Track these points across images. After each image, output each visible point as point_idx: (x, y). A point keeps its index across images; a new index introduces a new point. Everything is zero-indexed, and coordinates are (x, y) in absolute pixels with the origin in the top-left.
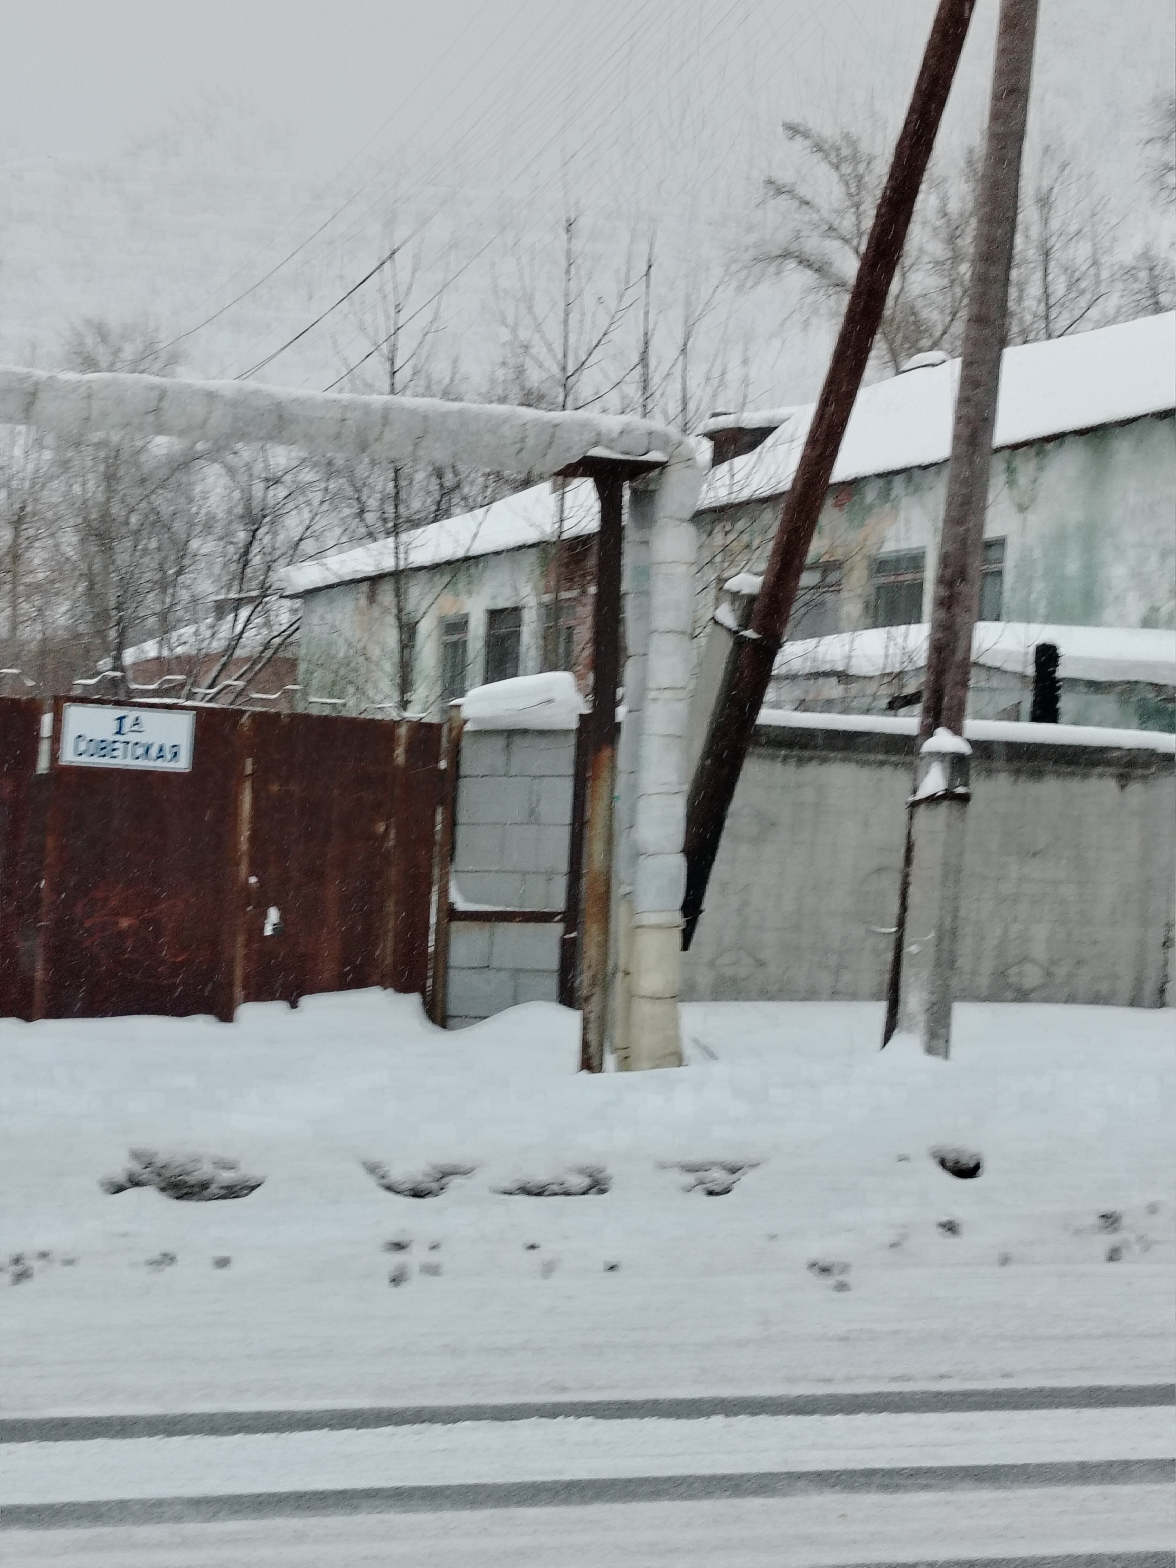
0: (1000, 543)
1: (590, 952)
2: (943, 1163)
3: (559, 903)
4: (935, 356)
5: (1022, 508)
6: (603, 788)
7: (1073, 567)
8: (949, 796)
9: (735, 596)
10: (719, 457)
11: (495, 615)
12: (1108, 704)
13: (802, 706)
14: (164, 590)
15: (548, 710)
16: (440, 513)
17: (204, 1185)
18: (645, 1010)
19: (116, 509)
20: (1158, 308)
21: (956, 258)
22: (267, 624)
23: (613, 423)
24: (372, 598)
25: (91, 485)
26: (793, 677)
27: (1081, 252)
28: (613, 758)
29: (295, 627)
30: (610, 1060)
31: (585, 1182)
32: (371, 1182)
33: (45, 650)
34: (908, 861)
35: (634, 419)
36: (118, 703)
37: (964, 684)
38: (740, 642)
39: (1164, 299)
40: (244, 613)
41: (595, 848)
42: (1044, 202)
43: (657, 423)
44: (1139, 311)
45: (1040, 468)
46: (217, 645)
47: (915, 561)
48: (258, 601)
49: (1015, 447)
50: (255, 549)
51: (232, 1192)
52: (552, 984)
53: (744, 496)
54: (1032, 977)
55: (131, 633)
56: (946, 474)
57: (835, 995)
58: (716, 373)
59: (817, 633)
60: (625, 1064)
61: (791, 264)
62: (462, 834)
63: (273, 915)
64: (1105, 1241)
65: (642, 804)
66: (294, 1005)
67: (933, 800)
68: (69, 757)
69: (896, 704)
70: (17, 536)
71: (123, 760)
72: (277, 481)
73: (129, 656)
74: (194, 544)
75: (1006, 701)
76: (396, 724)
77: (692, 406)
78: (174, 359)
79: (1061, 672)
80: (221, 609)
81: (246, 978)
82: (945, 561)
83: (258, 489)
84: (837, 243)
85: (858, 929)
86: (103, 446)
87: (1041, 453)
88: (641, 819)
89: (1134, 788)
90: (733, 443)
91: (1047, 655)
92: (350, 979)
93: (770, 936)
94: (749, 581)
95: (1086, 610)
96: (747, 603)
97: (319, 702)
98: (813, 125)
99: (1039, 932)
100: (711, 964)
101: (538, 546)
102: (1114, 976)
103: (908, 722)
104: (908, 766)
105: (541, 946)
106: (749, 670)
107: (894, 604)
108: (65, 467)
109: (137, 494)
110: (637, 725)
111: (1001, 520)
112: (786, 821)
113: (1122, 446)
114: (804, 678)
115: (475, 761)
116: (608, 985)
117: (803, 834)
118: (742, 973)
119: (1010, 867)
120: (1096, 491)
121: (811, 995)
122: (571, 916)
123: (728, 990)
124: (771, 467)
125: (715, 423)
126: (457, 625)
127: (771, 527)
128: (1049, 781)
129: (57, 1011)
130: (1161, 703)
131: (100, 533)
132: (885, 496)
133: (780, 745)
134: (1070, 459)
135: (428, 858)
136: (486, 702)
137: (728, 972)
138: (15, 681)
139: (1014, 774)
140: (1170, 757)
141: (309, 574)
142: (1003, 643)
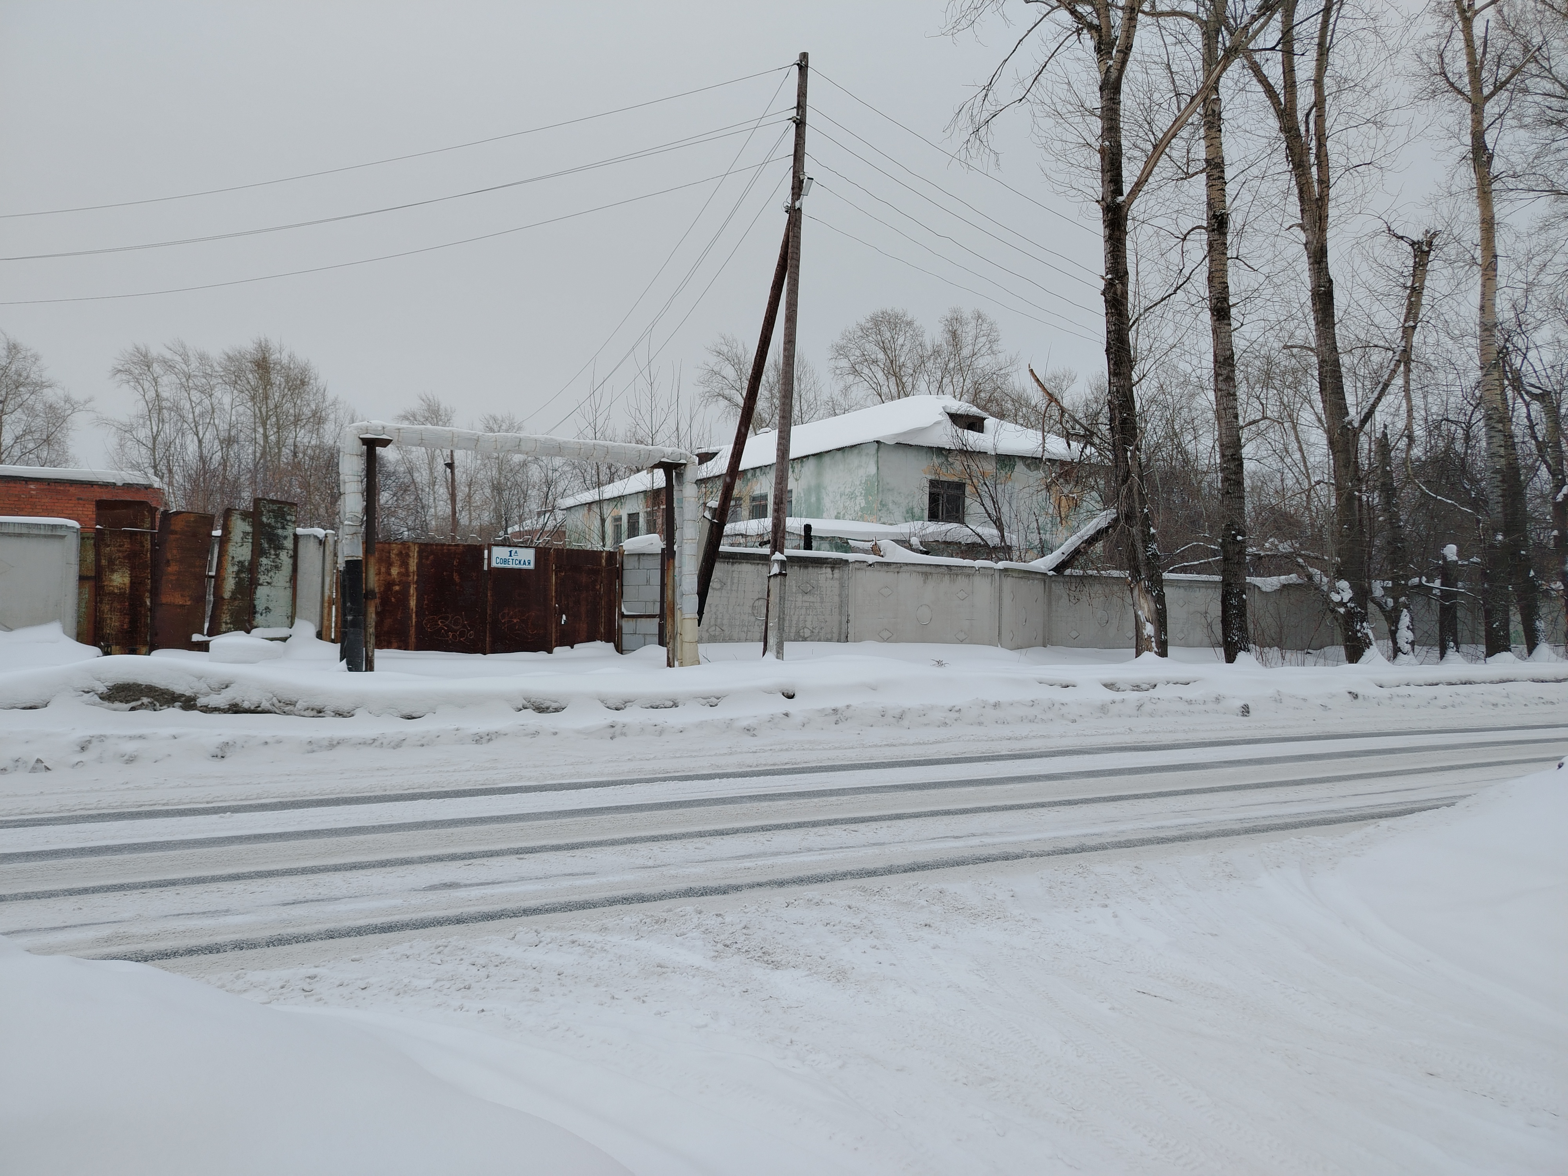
0: (791, 491)
1: (669, 627)
2: (783, 694)
3: (658, 611)
4: (767, 429)
5: (797, 480)
6: (671, 573)
7: (813, 499)
8: (780, 574)
9: (710, 508)
10: (700, 464)
11: (630, 516)
12: (826, 545)
13: (732, 545)
14: (520, 507)
15: (651, 547)
16: (611, 481)
17: (548, 708)
18: (686, 646)
19: (503, 480)
20: (836, 415)
21: (772, 396)
22: (555, 520)
23: (669, 450)
24: (589, 510)
25: (494, 473)
26: (728, 536)
27: (811, 396)
28: (674, 563)
29: (564, 520)
30: (676, 663)
31: (672, 703)
32: (601, 705)
33: (482, 529)
34: (768, 596)
35: (676, 449)
36: (509, 546)
37: (783, 537)
38: (712, 524)
39: (837, 411)
40: (547, 515)
41: (669, 592)
42: (799, 379)
43: (683, 451)
44: (830, 415)
45: (802, 467)
46: (539, 527)
47: (764, 497)
48: (552, 511)
49: (794, 460)
50: (550, 494)
51: (557, 710)
52: (656, 639)
53: (712, 475)
54: (807, 633)
55: (509, 523)
56: (774, 468)
57: (746, 640)
58: (701, 434)
59: (735, 521)
60: (681, 664)
61: (721, 398)
62: (625, 588)
63: (564, 617)
64: (834, 718)
65: (683, 578)
66: (572, 647)
67: (775, 575)
68: (494, 564)
69: (762, 544)
70: (470, 490)
71: (511, 566)
72: (556, 470)
73: (510, 530)
74: (529, 492)
75: (796, 543)
76: (601, 552)
77: (693, 445)
78: (520, 428)
79: (812, 534)
80: (539, 514)
81: (556, 639)
82: (776, 497)
83: (550, 473)
84: (735, 391)
85: (753, 619)
86: (498, 458)
87: (802, 462)
88: (683, 583)
89: (836, 571)
90: (705, 458)
91: (808, 528)
92: (590, 638)
93: (725, 622)
94: (714, 503)
95: (818, 513)
96: (714, 511)
97: (575, 546)
98: (726, 351)
99: (809, 618)
100: (707, 630)
101: (645, 492)
102: (832, 632)
103: (766, 550)
104: (767, 564)
105: (653, 626)
106: (716, 533)
107: (759, 512)
108: (485, 465)
109: (509, 475)
110: (681, 552)
111: (791, 484)
112: (729, 583)
113: (827, 459)
114: (732, 536)
115: (629, 564)
116: (674, 638)
117: (735, 588)
118: (717, 633)
119: (800, 597)
120: (819, 474)
121: (739, 641)
122: (662, 616)
123: (713, 639)
124: (719, 466)
125: (700, 451)
126: (618, 519)
127: (720, 484)
128: (810, 569)
129: (494, 651)
130: (842, 544)
131: (497, 488)
132: (754, 475)
133: (726, 558)
134: (811, 464)
135: (614, 596)
136: (630, 545)
137: (713, 633)
138: (474, 539)
139: (800, 567)
140: (847, 561)
141: (569, 502)
142: (794, 524)
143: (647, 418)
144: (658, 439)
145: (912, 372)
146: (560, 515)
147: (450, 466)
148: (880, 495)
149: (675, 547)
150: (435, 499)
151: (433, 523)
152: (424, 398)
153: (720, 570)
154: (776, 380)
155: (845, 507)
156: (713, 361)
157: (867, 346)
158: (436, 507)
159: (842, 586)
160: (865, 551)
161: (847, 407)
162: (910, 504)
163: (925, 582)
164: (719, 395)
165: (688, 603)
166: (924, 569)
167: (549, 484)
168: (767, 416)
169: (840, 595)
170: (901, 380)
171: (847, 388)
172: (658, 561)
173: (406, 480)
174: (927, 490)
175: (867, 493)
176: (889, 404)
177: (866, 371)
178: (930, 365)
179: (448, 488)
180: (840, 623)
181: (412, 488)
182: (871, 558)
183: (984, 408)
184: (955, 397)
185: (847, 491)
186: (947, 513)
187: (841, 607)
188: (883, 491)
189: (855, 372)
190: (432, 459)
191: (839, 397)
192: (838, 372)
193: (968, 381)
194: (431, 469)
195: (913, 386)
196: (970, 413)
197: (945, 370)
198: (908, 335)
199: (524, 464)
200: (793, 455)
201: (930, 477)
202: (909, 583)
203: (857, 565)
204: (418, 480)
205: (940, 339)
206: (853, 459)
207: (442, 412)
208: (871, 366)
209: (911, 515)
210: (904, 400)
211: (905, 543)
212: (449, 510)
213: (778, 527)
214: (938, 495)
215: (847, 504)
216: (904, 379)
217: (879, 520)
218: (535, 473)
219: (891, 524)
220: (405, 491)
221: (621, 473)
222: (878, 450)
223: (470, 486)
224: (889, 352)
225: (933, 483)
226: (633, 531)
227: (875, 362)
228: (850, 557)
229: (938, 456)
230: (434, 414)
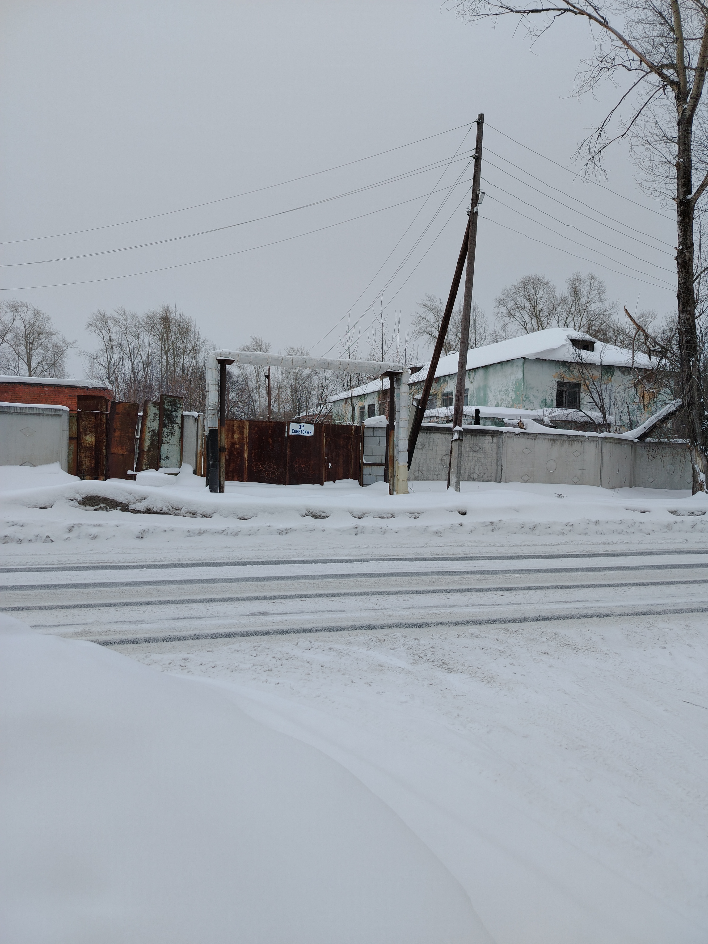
0: (468, 390)
1: (390, 471)
2: (459, 512)
3: (384, 462)
4: (454, 352)
5: (471, 383)
6: (392, 439)
7: (482, 394)
8: (459, 439)
9: (416, 399)
10: (412, 373)
11: (369, 406)
12: (489, 422)
13: (430, 422)
14: (307, 401)
15: (380, 423)
16: (359, 385)
17: (320, 516)
18: (400, 482)
19: (297, 386)
20: (497, 342)
21: (458, 332)
22: (327, 408)
23: (392, 364)
24: (346, 403)
25: (292, 381)
26: (427, 417)
27: (482, 330)
28: (394, 433)
29: (332, 409)
30: (395, 492)
31: (391, 516)
32: (351, 515)
33: (285, 413)
34: (451, 452)
35: (396, 364)
36: (300, 423)
37: (461, 417)
38: (417, 409)
39: (498, 340)
40: (322, 406)
41: (391, 450)
42: (474, 320)
43: (401, 365)
44: (494, 342)
45: (475, 374)
46: (317, 413)
47: (451, 393)
48: (324, 404)
49: (470, 370)
50: (324, 393)
51: (325, 517)
52: (383, 478)
53: (417, 381)
54: (475, 476)
55: (301, 410)
56: (457, 375)
57: (437, 480)
58: (412, 355)
59: (432, 408)
60: (397, 493)
61: (426, 333)
62: (365, 448)
63: (330, 464)
64: (491, 528)
65: (399, 441)
66: (334, 482)
67: (456, 440)
68: (291, 433)
69: (448, 422)
70: (279, 391)
71: (301, 434)
72: (327, 379)
73: (301, 415)
74: (312, 392)
75: (469, 421)
76: (352, 426)
77: (407, 362)
78: (307, 355)
79: (480, 415)
80: (317, 405)
81: (325, 477)
82: (457, 393)
83: (324, 381)
84: (434, 329)
85: (442, 467)
86: (295, 373)
87: (475, 371)
88: (399, 445)
89: (495, 438)
90: (415, 370)
91: (477, 412)
92: (345, 477)
93: (425, 468)
94: (419, 396)
95: (485, 403)
96: (418, 401)
97: (337, 422)
98: (429, 305)
99: (477, 467)
100: (413, 474)
101: (378, 391)
102: (491, 476)
103: (450, 425)
104: (451, 434)
105: (381, 470)
106: (419, 415)
107: (447, 402)
108: (287, 377)
109: (301, 382)
110: (398, 425)
111: (467, 385)
112: (427, 445)
113: (491, 370)
114: (430, 417)
115: (367, 433)
116: (394, 478)
117: (430, 448)
118: (419, 476)
119: (471, 454)
120: (486, 379)
121: (433, 480)
122: (386, 464)
123: (417, 479)
124: (423, 375)
125: (411, 366)
126: (362, 408)
127: (423, 386)
128: (478, 437)
129: (291, 483)
130: (499, 422)
131: (294, 390)
132: (445, 380)
133: (425, 430)
134: (481, 372)
135: (359, 453)
136: (369, 422)
137: (417, 475)
138: (280, 418)
139: (472, 435)
140: (502, 432)
141: (335, 398)
142: (468, 410)
143: (380, 346)
144: (386, 358)
145: (547, 314)
146: (329, 406)
147: (268, 377)
148: (525, 391)
149: (395, 423)
150: (259, 396)
151: (259, 410)
152: (254, 338)
153: (421, 437)
154: (460, 321)
155: (502, 399)
156: (421, 311)
157: (518, 298)
158: (260, 401)
159: (498, 448)
160: (514, 426)
161: (505, 337)
162: (544, 397)
163: (552, 446)
164: (425, 331)
165: (402, 457)
166: (552, 437)
167: (323, 387)
168: (454, 344)
169: (497, 453)
170: (540, 319)
171: (504, 326)
172: (385, 431)
173: (244, 386)
174: (555, 388)
175: (516, 390)
176: (532, 335)
177: (517, 314)
178: (559, 309)
179: (266, 390)
180: (497, 470)
181: (247, 390)
182: (518, 430)
183: (595, 336)
184: (575, 329)
185: (504, 389)
186: (568, 402)
187: (497, 460)
188: (527, 389)
189: (510, 314)
190: (258, 374)
191: (500, 331)
192: (500, 315)
193: (584, 320)
194: (257, 379)
195: (548, 323)
196: (585, 339)
197: (569, 313)
198: (545, 291)
199: (310, 376)
200: (469, 366)
201: (557, 380)
202: (542, 446)
203: (508, 435)
204: (250, 386)
205: (566, 293)
206: (508, 369)
207: (264, 346)
208: (521, 311)
209: (545, 404)
210: (541, 332)
211: (541, 421)
212: (267, 403)
213: (458, 412)
214: (563, 391)
215: (503, 397)
216: (542, 319)
217: (524, 407)
218: (315, 381)
219: (531, 410)
220: (243, 392)
221: (365, 381)
222: (524, 363)
223: (279, 389)
224: (532, 302)
225: (559, 384)
226: (371, 414)
227: (523, 308)
228: (504, 429)
229: (563, 367)
230: (259, 346)
